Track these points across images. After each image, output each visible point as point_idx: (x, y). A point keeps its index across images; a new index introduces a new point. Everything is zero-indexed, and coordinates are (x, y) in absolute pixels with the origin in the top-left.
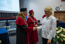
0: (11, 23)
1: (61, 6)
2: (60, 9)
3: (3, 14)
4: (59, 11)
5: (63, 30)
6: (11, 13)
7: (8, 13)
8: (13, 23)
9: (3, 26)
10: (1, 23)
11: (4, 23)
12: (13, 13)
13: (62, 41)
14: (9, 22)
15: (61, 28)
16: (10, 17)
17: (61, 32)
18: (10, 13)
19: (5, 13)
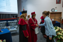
0: (10, 24)
1: (56, 8)
2: (55, 11)
3: (1, 15)
4: (54, 12)
5: (59, 29)
6: (10, 14)
7: (7, 14)
8: (13, 23)
9: (3, 27)
10: (1, 24)
11: (4, 24)
12: (12, 14)
13: (59, 38)
14: (9, 22)
15: (58, 27)
16: (9, 18)
17: (58, 31)
18: (8, 14)
19: (4, 14)
